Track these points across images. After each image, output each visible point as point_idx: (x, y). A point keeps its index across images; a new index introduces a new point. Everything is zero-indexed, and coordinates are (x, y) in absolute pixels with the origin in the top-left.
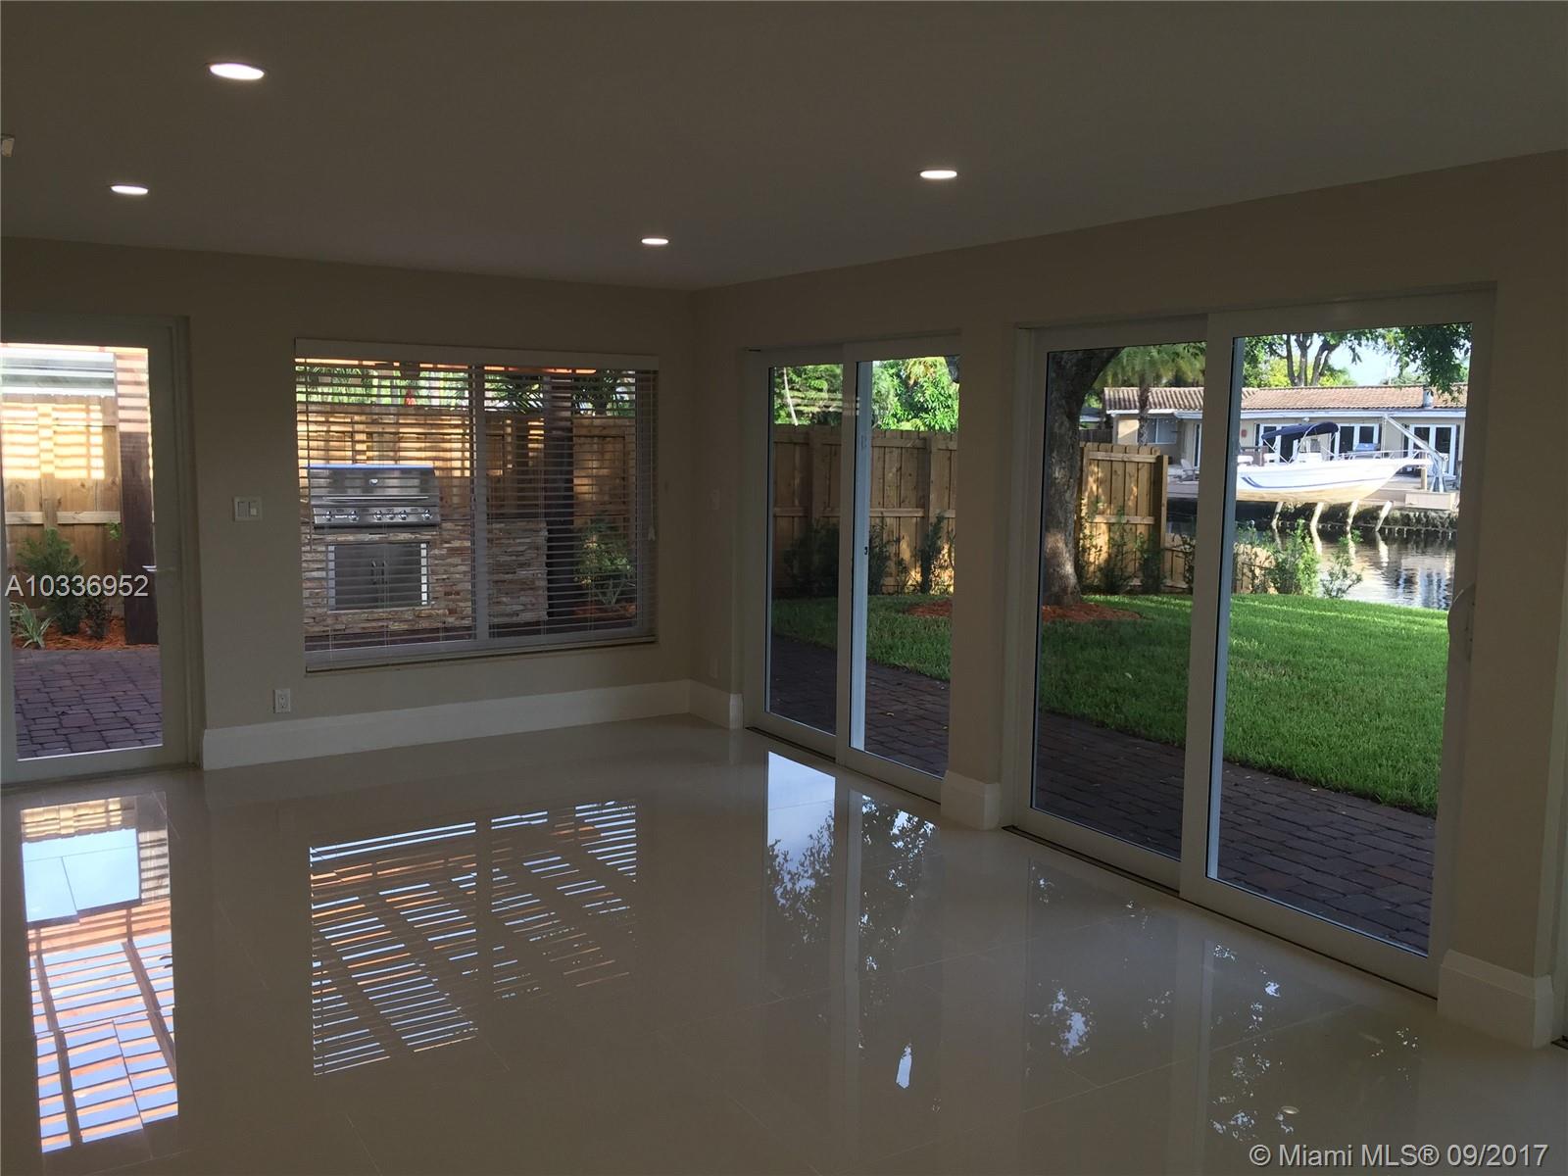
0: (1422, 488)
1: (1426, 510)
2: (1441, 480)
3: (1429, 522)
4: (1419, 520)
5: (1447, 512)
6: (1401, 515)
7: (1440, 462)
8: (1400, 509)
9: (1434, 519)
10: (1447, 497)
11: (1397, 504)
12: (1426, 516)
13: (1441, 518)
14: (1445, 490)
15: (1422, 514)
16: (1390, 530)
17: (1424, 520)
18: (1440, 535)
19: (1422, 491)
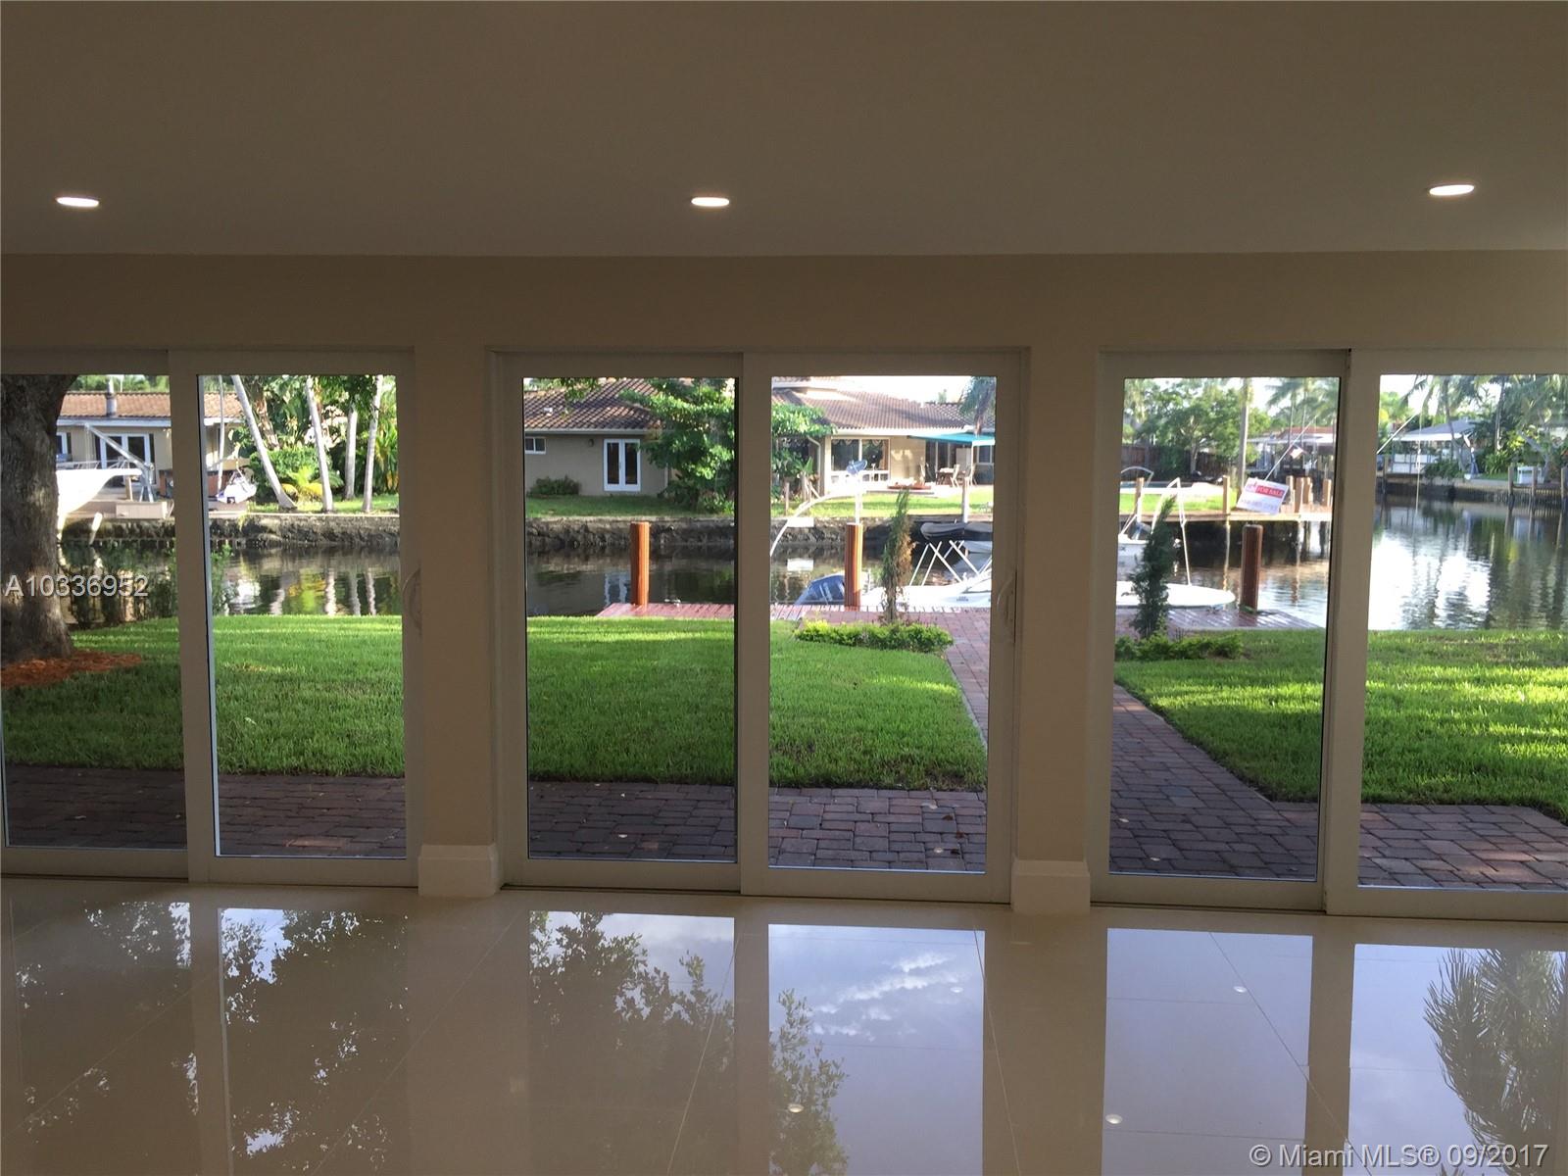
0: (128, 497)
1: (138, 521)
2: (149, 489)
3: (143, 532)
4: (132, 531)
5: (160, 521)
6: (114, 526)
7: (147, 472)
8: (111, 520)
9: (148, 529)
10: (156, 507)
11: (106, 516)
12: (139, 526)
13: (155, 527)
14: (155, 500)
15: (135, 525)
16: (105, 543)
17: (138, 530)
18: (157, 544)
19: (128, 501)
